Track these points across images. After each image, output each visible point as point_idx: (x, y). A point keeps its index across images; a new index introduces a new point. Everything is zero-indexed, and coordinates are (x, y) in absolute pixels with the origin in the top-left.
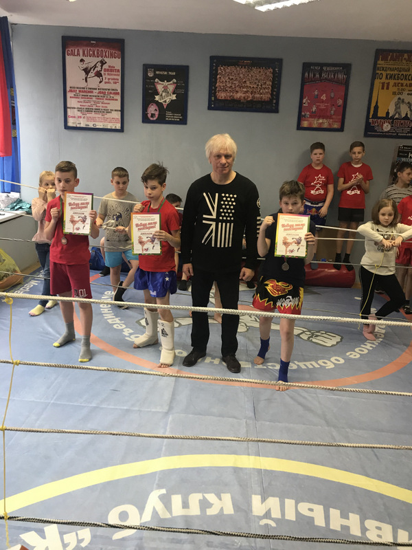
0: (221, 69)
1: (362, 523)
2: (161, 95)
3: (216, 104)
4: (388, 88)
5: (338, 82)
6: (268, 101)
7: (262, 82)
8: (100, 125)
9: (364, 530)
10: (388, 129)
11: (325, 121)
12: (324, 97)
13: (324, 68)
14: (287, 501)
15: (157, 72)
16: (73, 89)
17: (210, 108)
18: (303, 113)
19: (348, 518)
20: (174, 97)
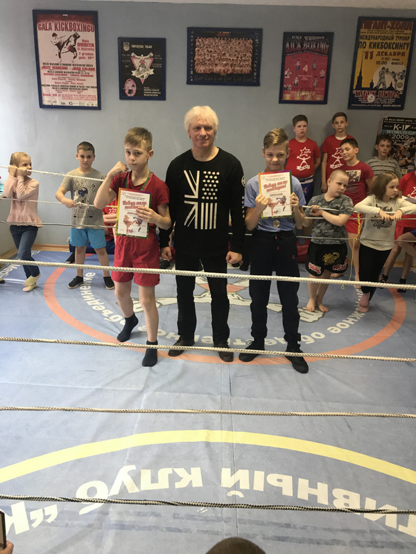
0: (199, 41)
1: (330, 491)
2: (138, 70)
3: (195, 78)
4: (371, 58)
5: (320, 52)
6: (248, 74)
7: (241, 54)
8: (76, 103)
9: (331, 498)
10: (373, 101)
11: (307, 93)
12: (306, 69)
13: (306, 38)
14: (256, 473)
15: (133, 46)
16: (46, 66)
17: (189, 82)
18: (285, 86)
19: (316, 487)
20: (151, 72)
